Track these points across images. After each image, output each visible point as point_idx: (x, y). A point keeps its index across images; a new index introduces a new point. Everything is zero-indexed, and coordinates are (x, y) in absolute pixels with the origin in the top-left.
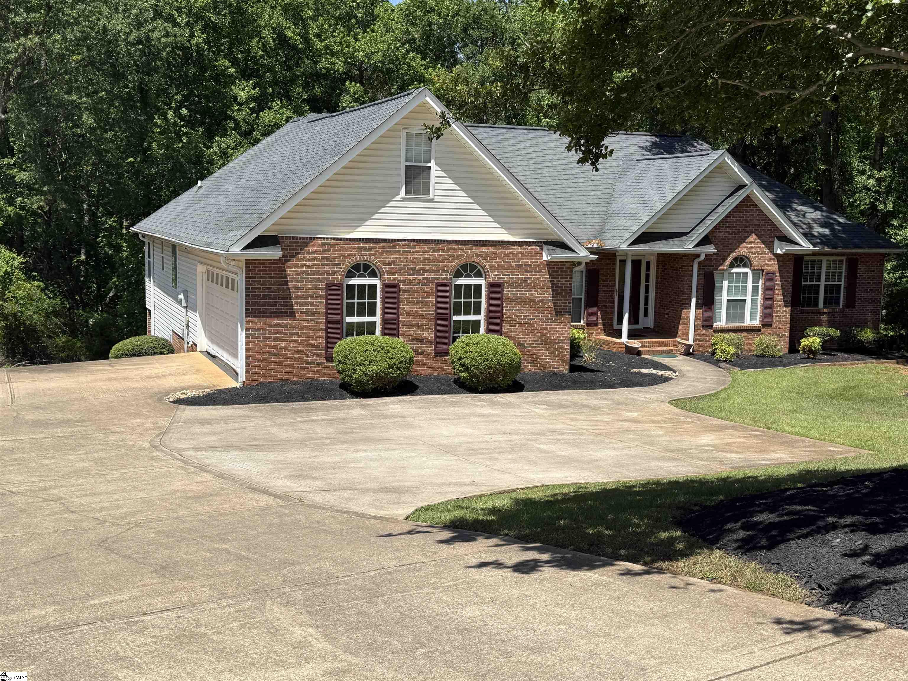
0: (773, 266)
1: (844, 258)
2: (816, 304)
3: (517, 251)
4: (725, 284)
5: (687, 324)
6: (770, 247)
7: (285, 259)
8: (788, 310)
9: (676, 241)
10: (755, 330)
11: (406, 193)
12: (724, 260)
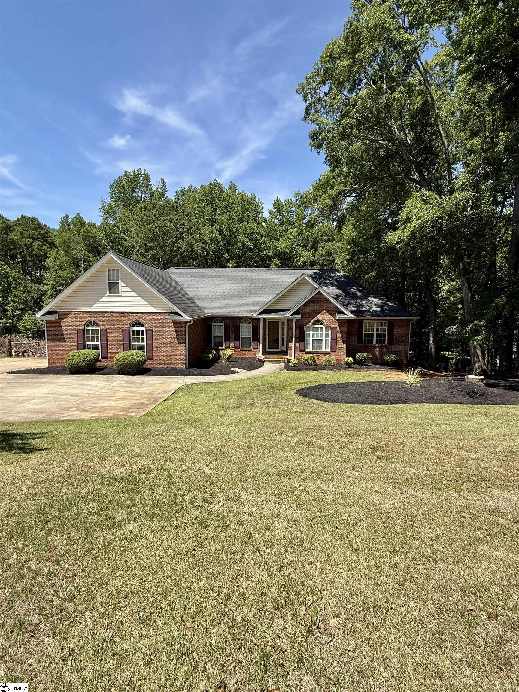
0: (336, 325)
1: (387, 322)
2: (372, 343)
3: (158, 317)
4: (311, 332)
5: (291, 349)
6: (334, 317)
7: (60, 319)
8: (345, 345)
9: (282, 313)
10: (328, 353)
11: (109, 293)
12: (310, 322)
